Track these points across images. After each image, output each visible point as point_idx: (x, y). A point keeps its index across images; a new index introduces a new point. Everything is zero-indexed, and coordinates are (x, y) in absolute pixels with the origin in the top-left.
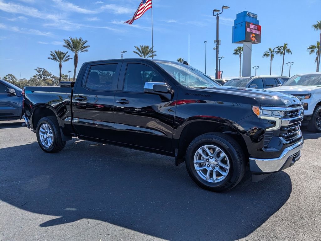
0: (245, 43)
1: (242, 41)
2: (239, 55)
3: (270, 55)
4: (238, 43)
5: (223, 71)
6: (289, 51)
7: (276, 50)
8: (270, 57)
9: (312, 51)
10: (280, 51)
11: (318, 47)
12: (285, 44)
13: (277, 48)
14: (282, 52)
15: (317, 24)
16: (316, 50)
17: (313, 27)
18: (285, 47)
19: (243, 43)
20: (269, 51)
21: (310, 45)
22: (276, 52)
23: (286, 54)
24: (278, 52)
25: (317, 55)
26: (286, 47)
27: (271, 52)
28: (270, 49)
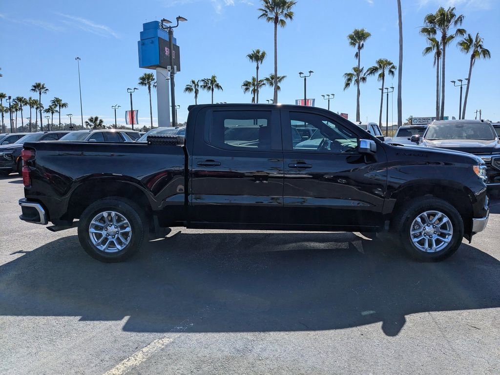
0: (159, 69)
1: (154, 66)
2: (147, 86)
3: (194, 90)
4: (149, 68)
5: (137, 111)
6: (218, 86)
7: (201, 84)
8: (193, 93)
9: (247, 89)
10: (207, 86)
11: (254, 85)
12: (214, 77)
13: (203, 80)
14: (210, 87)
15: (252, 54)
16: (251, 89)
17: (249, 58)
18: (213, 81)
19: (155, 69)
20: (191, 84)
21: (244, 81)
22: (201, 86)
23: (215, 90)
24: (205, 87)
25: (253, 94)
26: (215, 81)
27: (195, 86)
28: (193, 82)
